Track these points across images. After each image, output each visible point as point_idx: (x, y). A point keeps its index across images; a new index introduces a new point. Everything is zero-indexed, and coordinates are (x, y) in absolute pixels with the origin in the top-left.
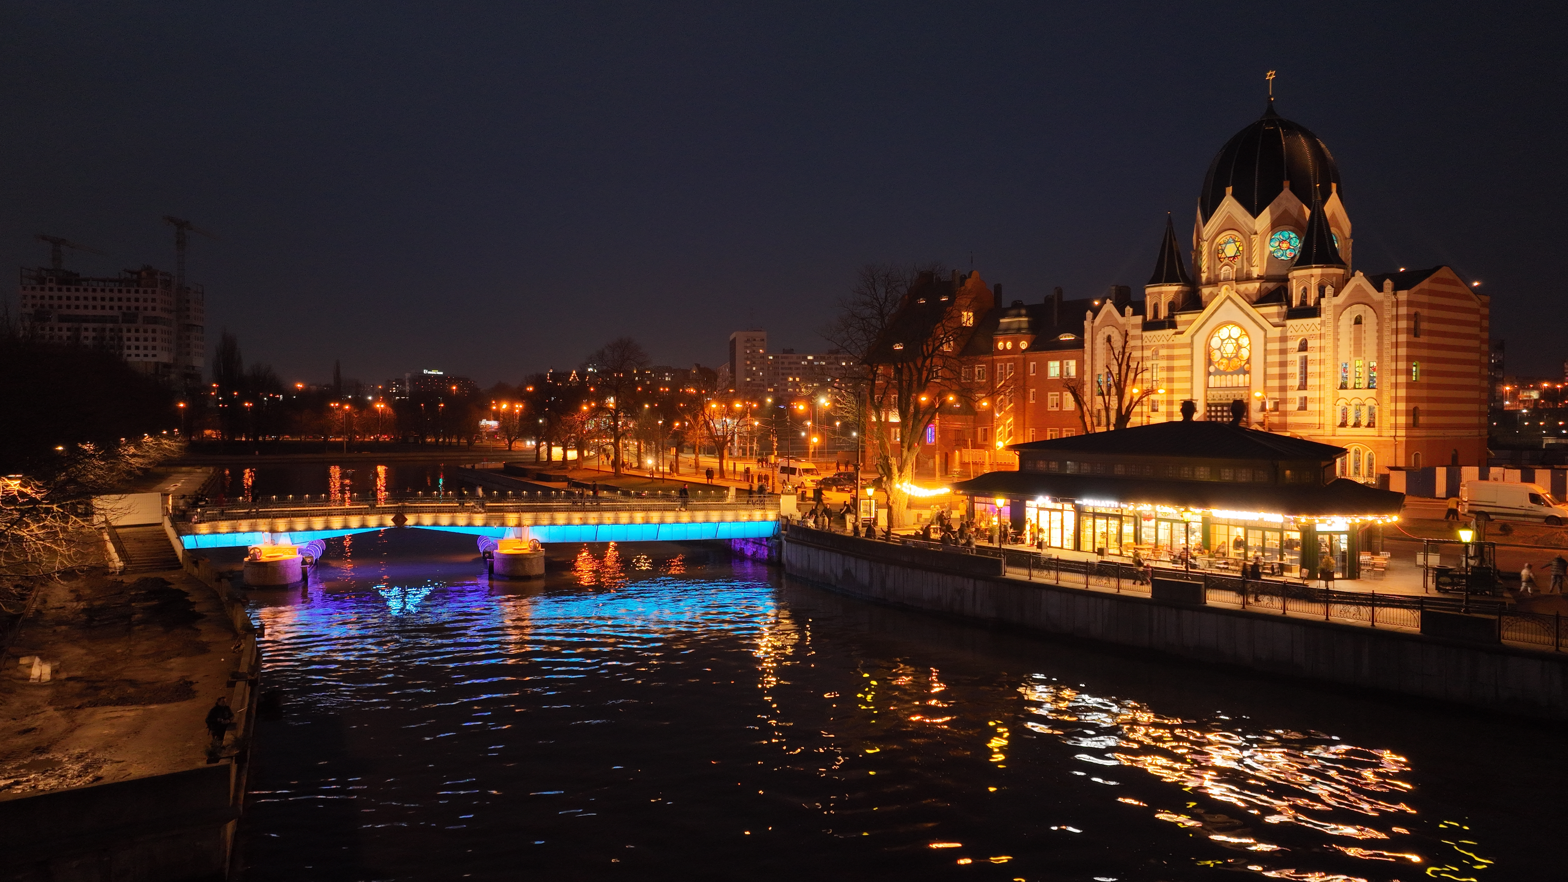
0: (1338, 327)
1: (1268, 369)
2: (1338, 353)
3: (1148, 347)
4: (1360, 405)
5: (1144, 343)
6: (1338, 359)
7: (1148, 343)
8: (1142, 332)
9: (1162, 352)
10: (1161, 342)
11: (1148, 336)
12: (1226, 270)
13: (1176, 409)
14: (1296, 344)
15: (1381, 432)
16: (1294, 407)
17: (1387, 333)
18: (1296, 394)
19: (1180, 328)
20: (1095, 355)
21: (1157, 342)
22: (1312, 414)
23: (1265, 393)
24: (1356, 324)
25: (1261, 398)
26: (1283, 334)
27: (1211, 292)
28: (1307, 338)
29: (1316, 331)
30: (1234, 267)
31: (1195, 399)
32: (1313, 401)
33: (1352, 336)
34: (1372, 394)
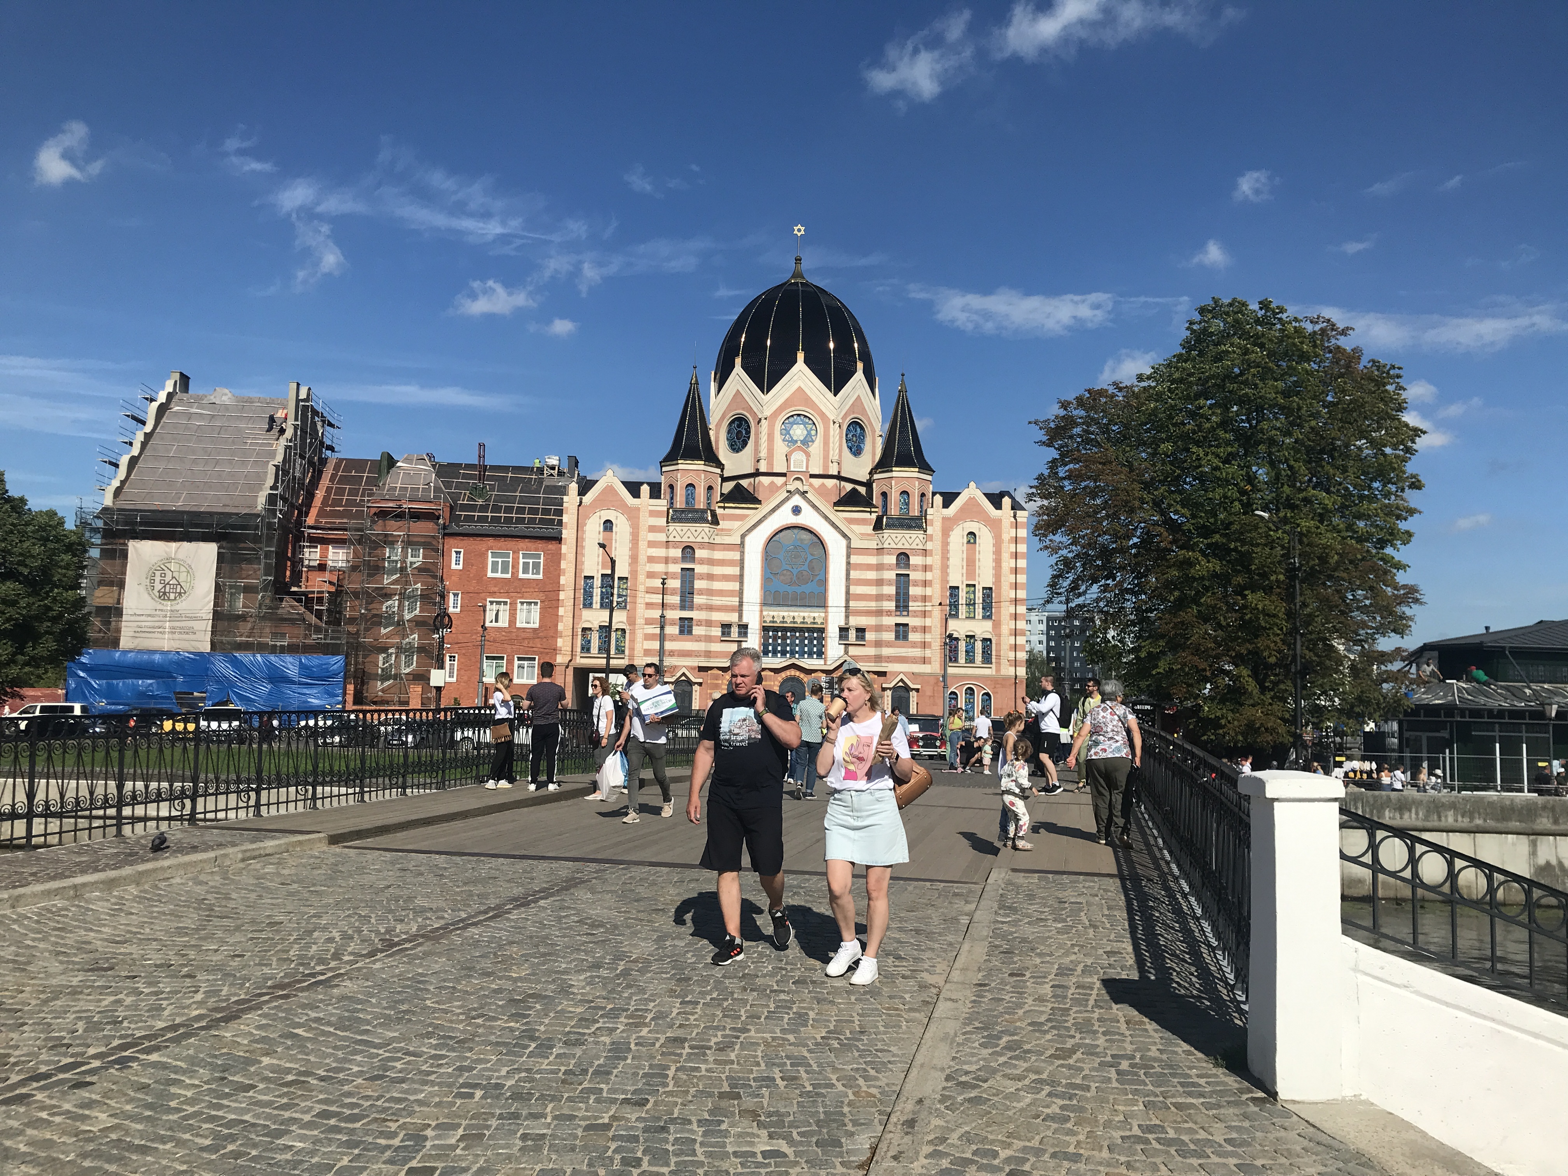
0: (948, 544)
1: (851, 587)
2: (948, 574)
3: (675, 544)
4: (972, 637)
5: (671, 539)
6: (948, 582)
7: (678, 539)
8: (668, 522)
9: (699, 553)
10: (699, 540)
11: (678, 529)
12: (798, 457)
13: (717, 632)
14: (892, 559)
15: (998, 670)
16: (890, 636)
17: (1006, 556)
18: (892, 621)
19: (723, 524)
20: (583, 547)
21: (692, 539)
22: (914, 645)
23: (847, 617)
24: (969, 542)
25: (842, 624)
26: (873, 545)
27: (772, 482)
28: (907, 552)
29: (920, 547)
30: (808, 455)
31: (745, 620)
32: (915, 629)
33: (965, 556)
34: (988, 625)
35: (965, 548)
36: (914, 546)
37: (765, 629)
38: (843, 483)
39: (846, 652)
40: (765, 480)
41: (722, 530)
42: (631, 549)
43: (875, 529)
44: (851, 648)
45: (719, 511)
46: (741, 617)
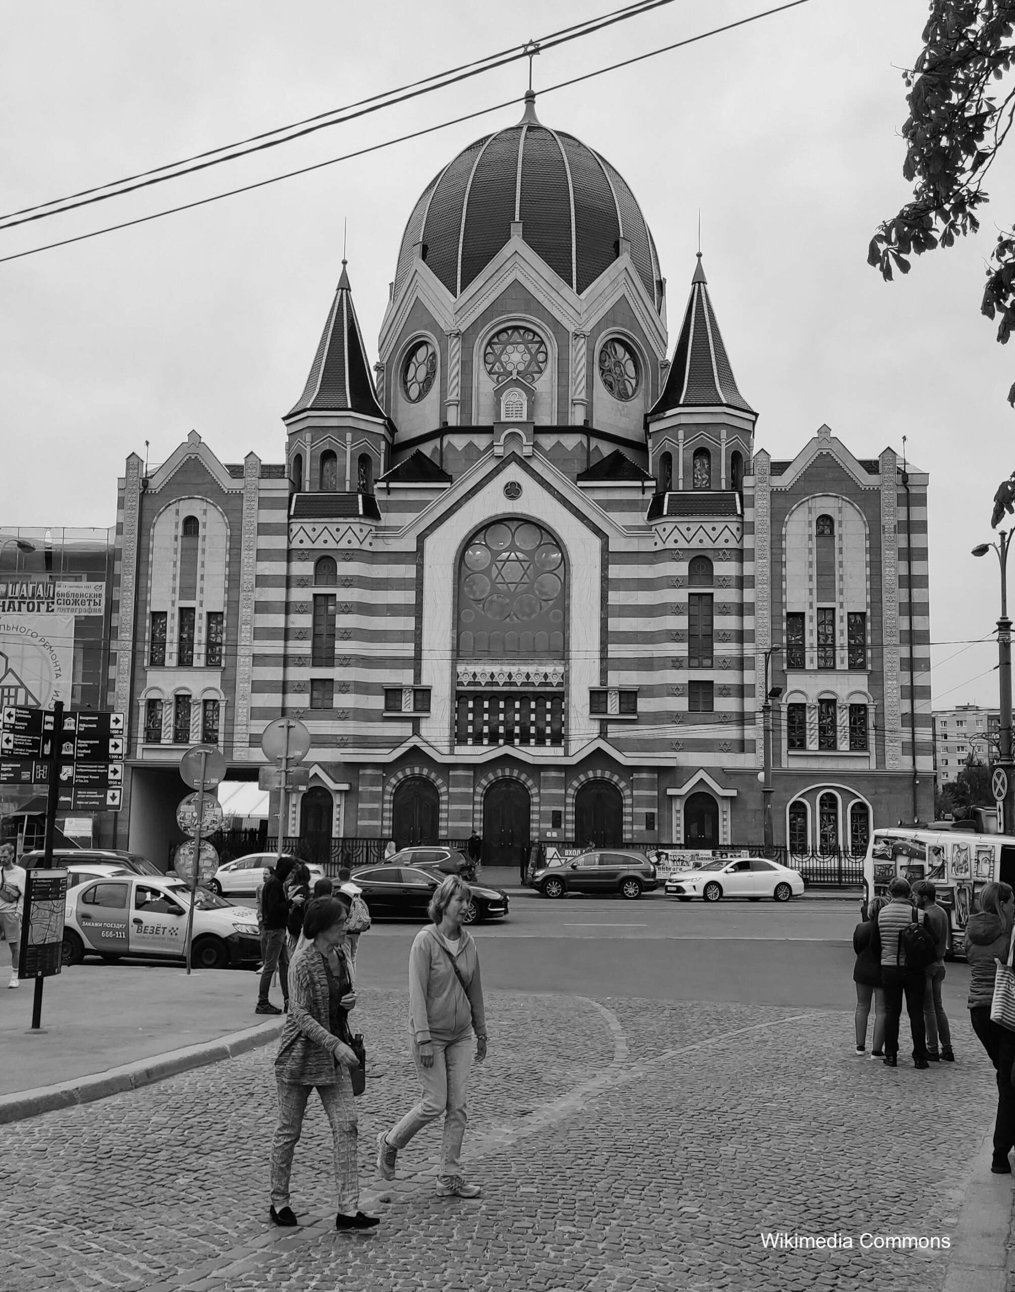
0: (781, 538)
1: (611, 621)
2: (782, 592)
3: (304, 554)
4: (832, 702)
5: (295, 545)
6: (783, 605)
7: (307, 545)
8: (289, 517)
9: (344, 568)
10: (343, 545)
11: (308, 528)
12: (515, 398)
13: (378, 702)
14: (681, 569)
15: (881, 761)
16: (681, 704)
17: (889, 555)
18: (683, 677)
19: (388, 519)
20: (148, 564)
21: (331, 545)
22: (724, 719)
23: (604, 673)
24: (820, 534)
25: (596, 683)
26: (647, 546)
27: (471, 444)
28: (710, 555)
29: (733, 544)
30: (530, 393)
31: (425, 682)
32: (725, 691)
33: (814, 558)
34: (860, 681)
35: (813, 544)
36: (720, 544)
37: (459, 697)
38: (594, 442)
39: (603, 735)
40: (459, 441)
41: (385, 528)
42: (229, 565)
43: (651, 517)
44: (610, 727)
45: (379, 497)
46: (418, 676)
